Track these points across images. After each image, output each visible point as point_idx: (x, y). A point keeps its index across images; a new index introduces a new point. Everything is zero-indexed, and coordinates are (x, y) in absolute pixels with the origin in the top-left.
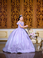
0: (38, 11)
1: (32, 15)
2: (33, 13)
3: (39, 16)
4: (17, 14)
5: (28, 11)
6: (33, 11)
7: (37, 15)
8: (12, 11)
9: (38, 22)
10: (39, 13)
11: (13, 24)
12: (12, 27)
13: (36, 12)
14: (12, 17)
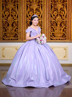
0: (53, 8)
1: (42, 17)
2: (44, 13)
3: (56, 18)
4: (12, 14)
5: (35, 9)
6: (44, 8)
7: (51, 16)
8: (4, 8)
9: (54, 30)
10: (55, 12)
11: (5, 34)
12: (3, 39)
13: (49, 11)
14: (4, 21)
